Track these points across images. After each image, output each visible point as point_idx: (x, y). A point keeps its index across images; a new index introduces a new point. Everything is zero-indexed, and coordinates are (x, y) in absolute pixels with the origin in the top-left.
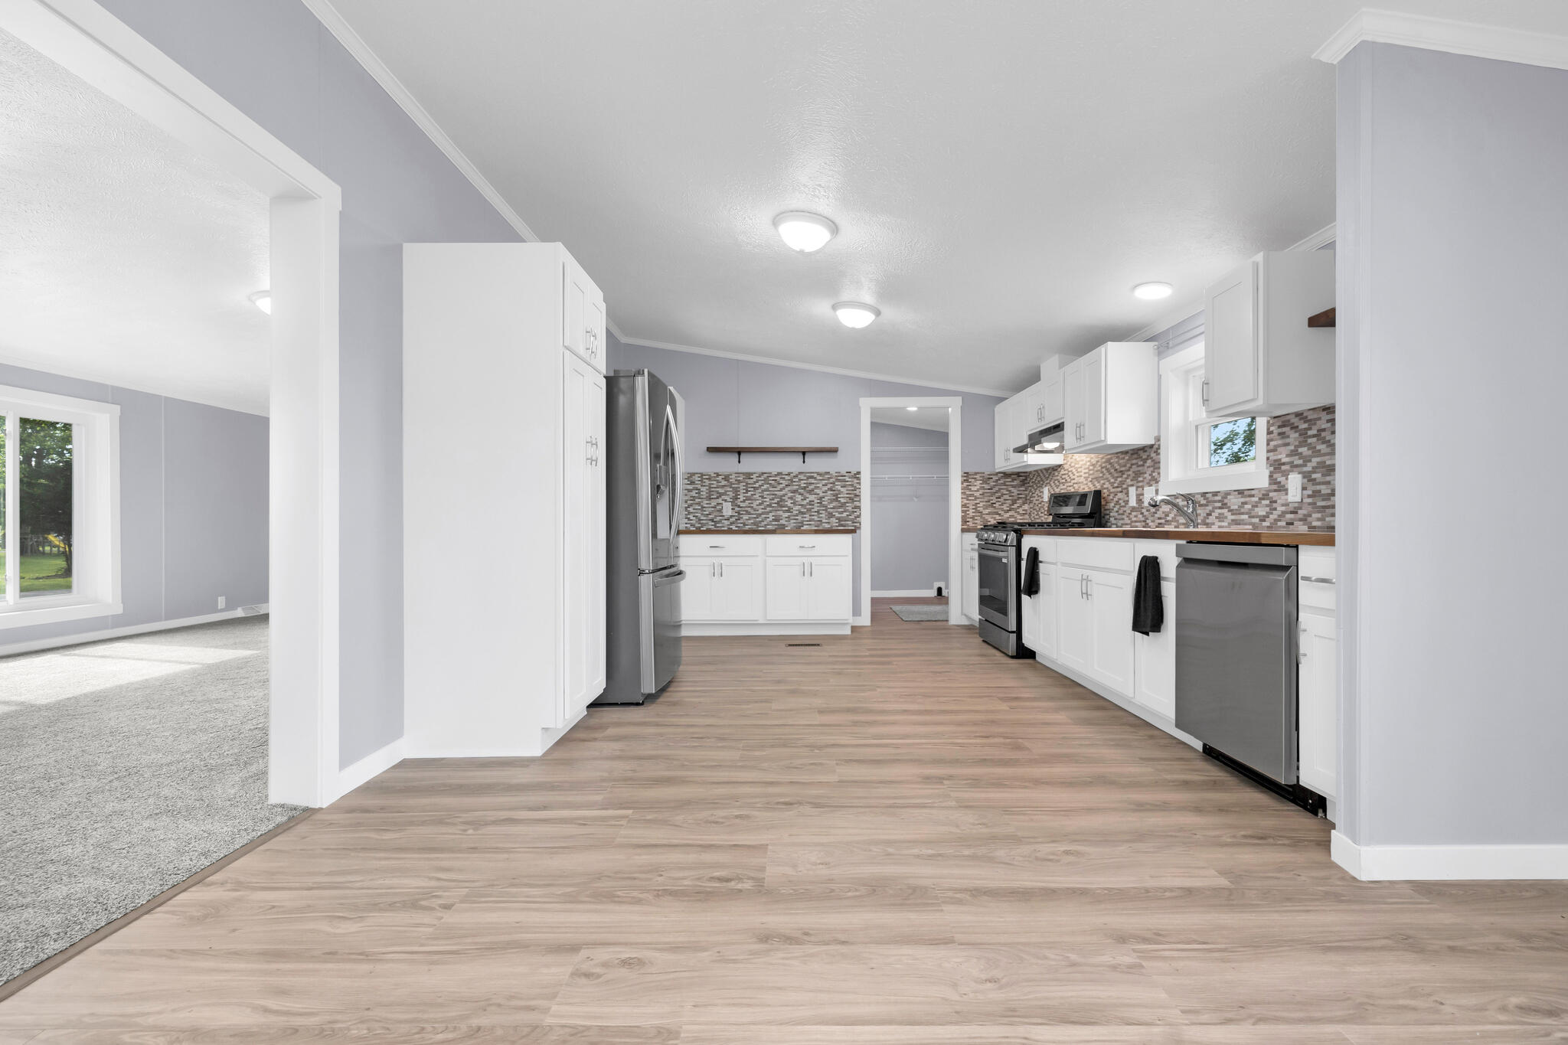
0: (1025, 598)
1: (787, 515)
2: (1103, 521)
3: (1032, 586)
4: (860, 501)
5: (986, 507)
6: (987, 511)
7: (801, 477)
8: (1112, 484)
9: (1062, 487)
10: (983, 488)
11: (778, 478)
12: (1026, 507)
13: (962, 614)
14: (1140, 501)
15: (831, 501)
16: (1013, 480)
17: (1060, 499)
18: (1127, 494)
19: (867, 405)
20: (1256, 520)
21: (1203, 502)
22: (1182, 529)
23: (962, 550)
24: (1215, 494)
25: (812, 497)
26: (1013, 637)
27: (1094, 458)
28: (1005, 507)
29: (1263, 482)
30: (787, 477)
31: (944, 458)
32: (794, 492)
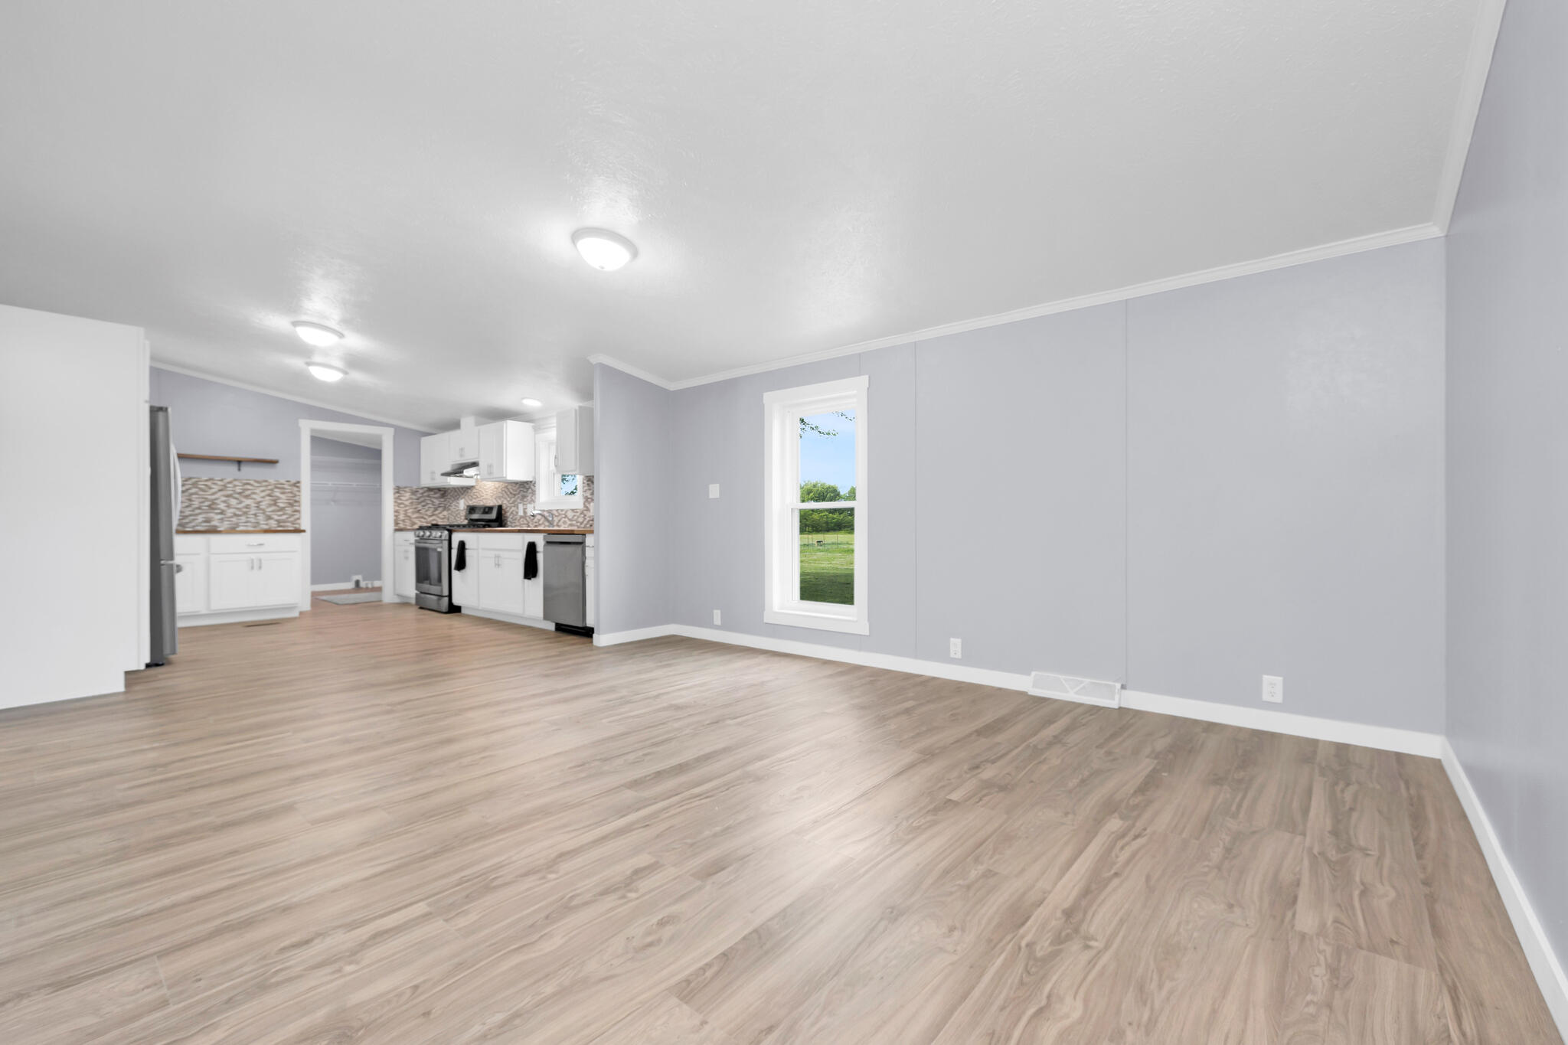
0: (455, 573)
1: (220, 516)
2: (503, 524)
3: (461, 564)
4: (299, 506)
5: (413, 513)
6: (415, 516)
7: (237, 483)
8: (509, 501)
9: (474, 500)
10: (411, 499)
11: (209, 483)
12: (445, 513)
13: (395, 594)
14: (525, 513)
15: (270, 505)
16: (435, 493)
17: (472, 509)
18: (518, 508)
19: (307, 427)
20: (579, 524)
21: (557, 514)
22: (547, 528)
23: (394, 545)
24: (562, 510)
25: (248, 502)
26: (446, 599)
27: (497, 484)
28: (429, 513)
29: (580, 506)
30: (219, 483)
31: (377, 469)
32: (228, 496)
